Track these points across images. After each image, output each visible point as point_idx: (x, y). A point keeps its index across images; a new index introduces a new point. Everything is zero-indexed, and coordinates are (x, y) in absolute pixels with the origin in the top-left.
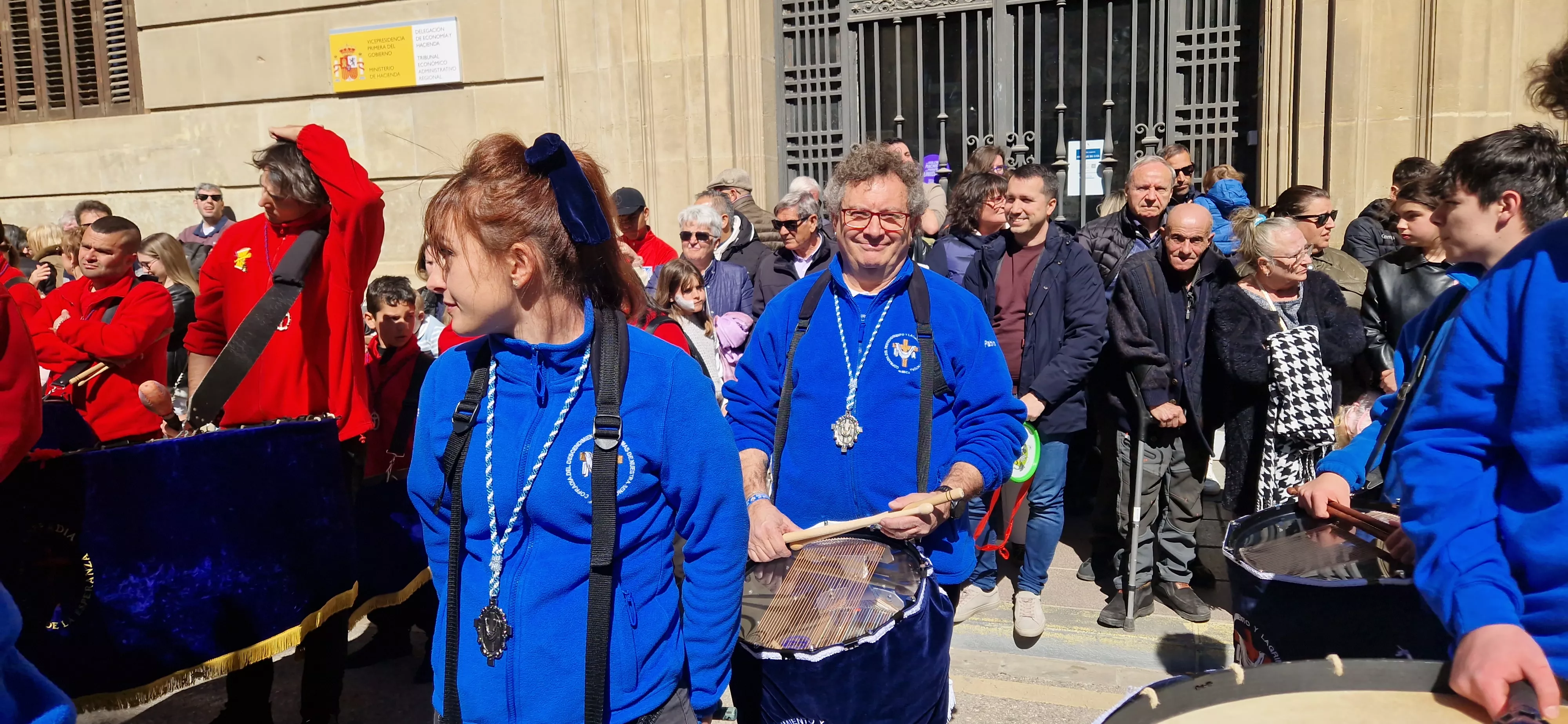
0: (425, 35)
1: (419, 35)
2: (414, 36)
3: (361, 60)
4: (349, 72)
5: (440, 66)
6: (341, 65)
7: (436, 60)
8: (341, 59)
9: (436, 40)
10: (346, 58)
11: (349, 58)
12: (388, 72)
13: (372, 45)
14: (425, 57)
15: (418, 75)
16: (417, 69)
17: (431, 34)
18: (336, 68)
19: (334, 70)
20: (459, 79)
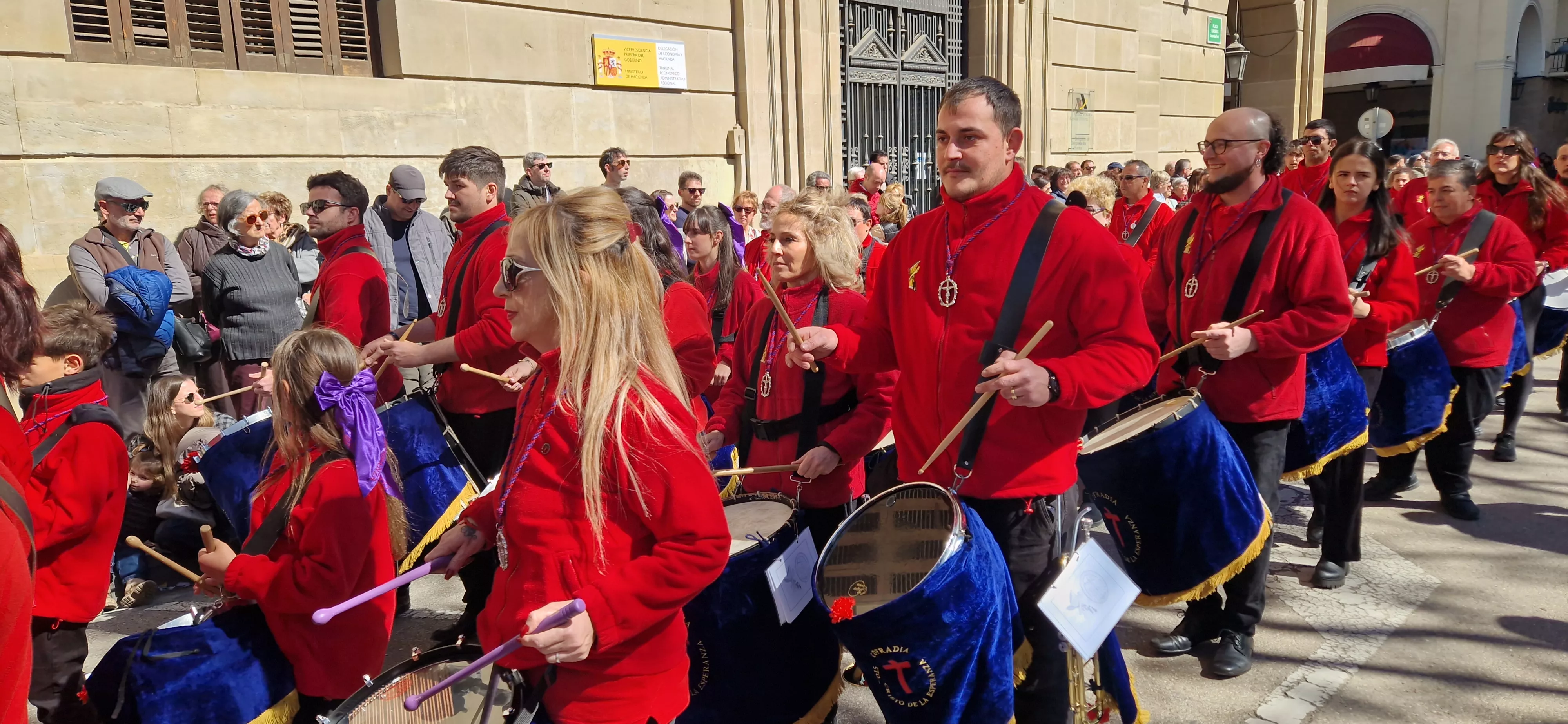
0: (665, 51)
1: (660, 51)
2: (657, 51)
3: (619, 62)
4: (611, 70)
5: (675, 76)
6: (604, 63)
7: (672, 71)
8: (604, 59)
9: (672, 57)
10: (608, 58)
11: (611, 59)
12: (638, 74)
13: (628, 52)
14: (665, 68)
15: (660, 80)
16: (660, 76)
17: (669, 51)
18: (600, 65)
19: (597, 66)
20: (685, 87)
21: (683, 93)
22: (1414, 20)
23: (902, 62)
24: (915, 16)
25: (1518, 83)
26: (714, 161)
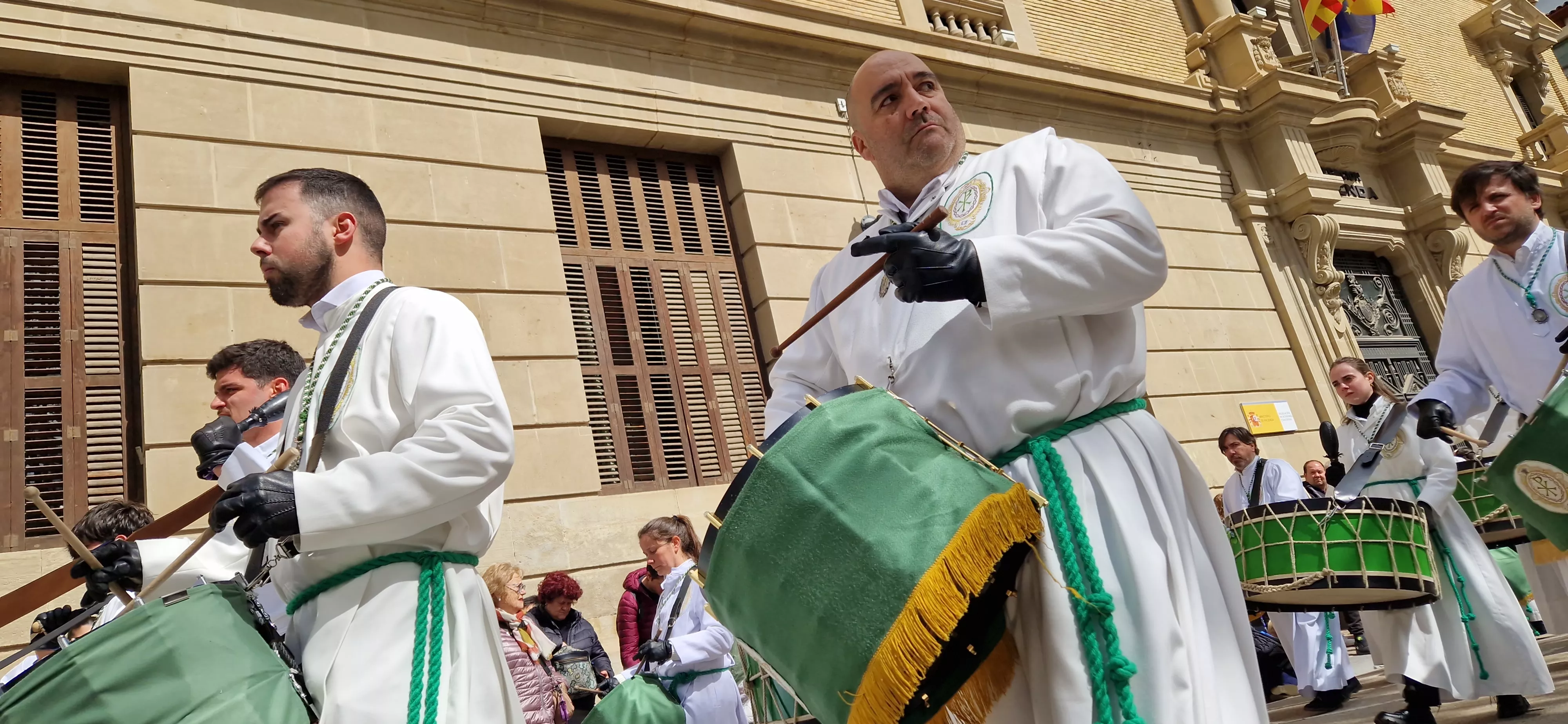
0: (1279, 408)
2: (1275, 409)
4: (1256, 423)
5: (1289, 423)
7: (1286, 420)
8: (1251, 417)
9: (1284, 411)
11: (1254, 417)
14: (1282, 418)
15: (1283, 427)
16: (1281, 424)
18: (1250, 421)
20: (1295, 428)
21: (1296, 433)
23: (1405, 395)
24: (1399, 363)
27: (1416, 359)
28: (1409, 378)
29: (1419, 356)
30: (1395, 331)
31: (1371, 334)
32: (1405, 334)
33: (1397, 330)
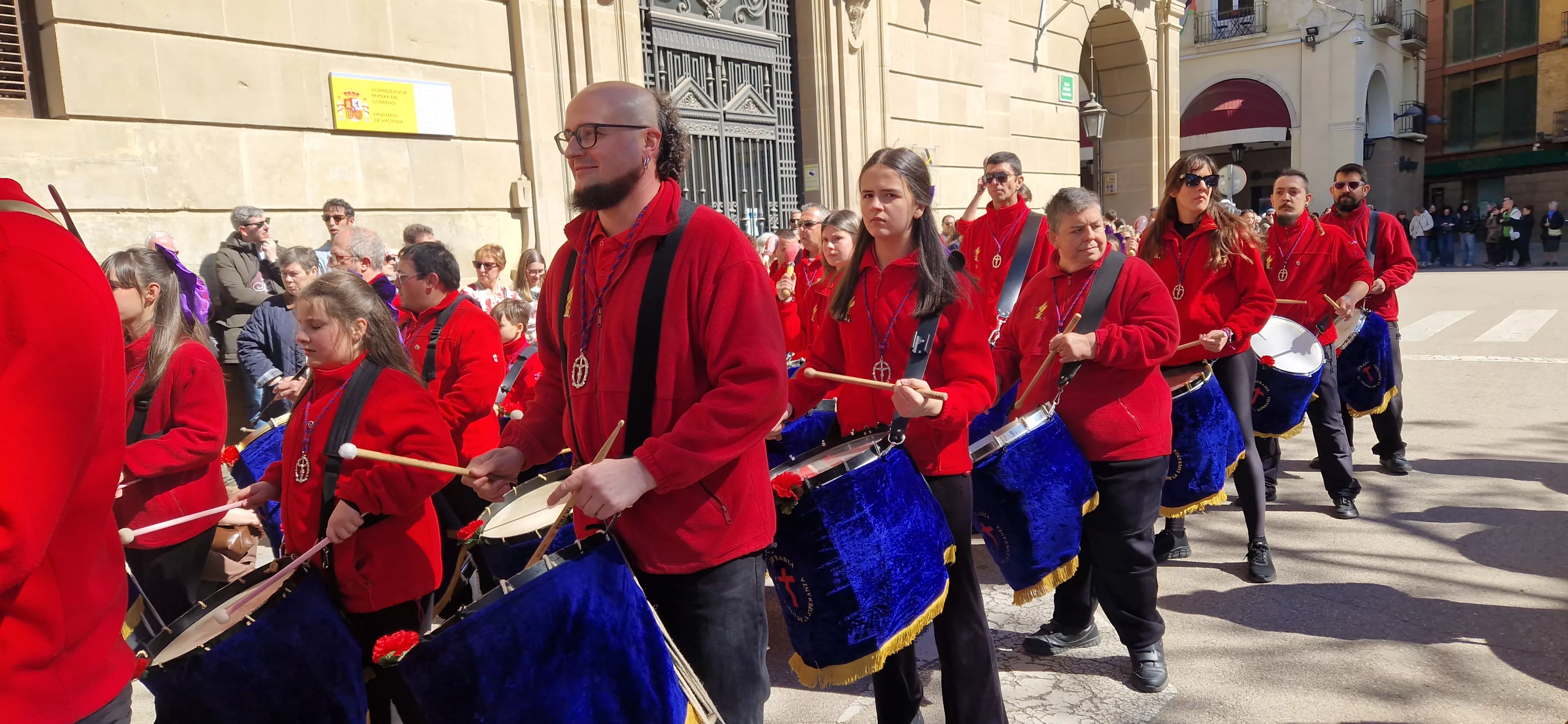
0: (426, 93)
1: (420, 93)
2: (417, 93)
3: (365, 105)
4: (354, 113)
5: (440, 121)
6: (345, 105)
7: (436, 115)
8: (345, 100)
9: (436, 100)
10: (350, 100)
11: (354, 101)
12: (393, 118)
13: (377, 94)
14: (426, 111)
16: (421, 121)
17: (431, 93)
18: (340, 107)
19: (336, 109)
20: (454, 134)
21: (452, 140)
22: (1270, 85)
23: (725, 113)
24: (737, 66)
25: (1369, 144)
26: (494, 215)
27: (769, 66)
28: (744, 89)
29: (774, 63)
30: (752, 19)
31: (706, 15)
32: (768, 27)
33: (755, 19)
